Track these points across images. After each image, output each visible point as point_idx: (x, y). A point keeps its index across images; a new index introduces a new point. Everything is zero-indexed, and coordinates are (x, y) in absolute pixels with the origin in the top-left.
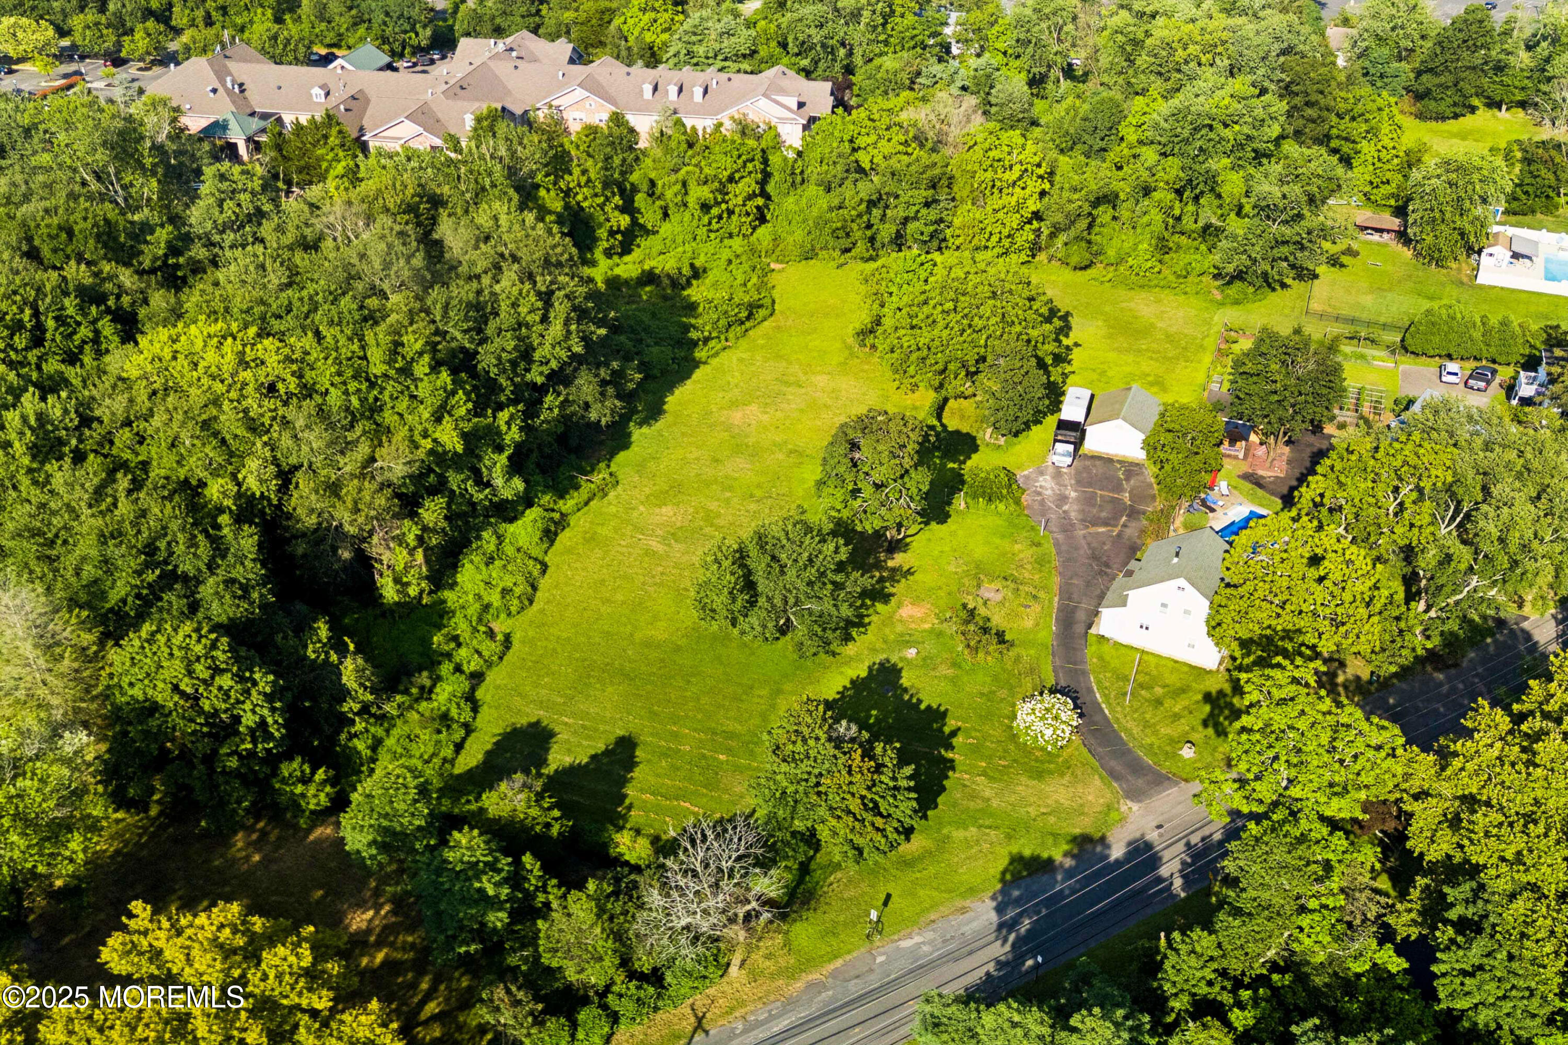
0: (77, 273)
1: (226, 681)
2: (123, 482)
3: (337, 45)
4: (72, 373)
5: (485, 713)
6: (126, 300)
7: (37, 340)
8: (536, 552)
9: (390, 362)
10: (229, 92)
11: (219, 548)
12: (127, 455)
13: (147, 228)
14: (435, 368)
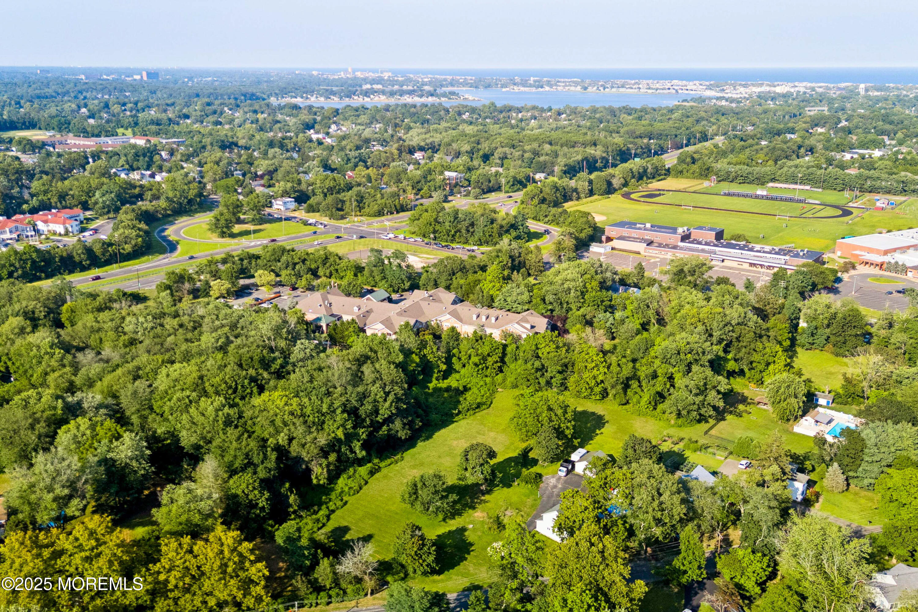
0: (252, 372)
1: (256, 492)
2: (246, 435)
3: (375, 286)
4: (241, 403)
5: (331, 522)
6: (264, 382)
7: (235, 392)
8: (366, 478)
9: (329, 409)
10: (325, 306)
11: (265, 457)
12: (249, 429)
13: (275, 359)
14: (343, 412)
